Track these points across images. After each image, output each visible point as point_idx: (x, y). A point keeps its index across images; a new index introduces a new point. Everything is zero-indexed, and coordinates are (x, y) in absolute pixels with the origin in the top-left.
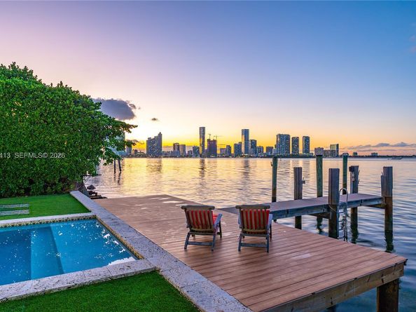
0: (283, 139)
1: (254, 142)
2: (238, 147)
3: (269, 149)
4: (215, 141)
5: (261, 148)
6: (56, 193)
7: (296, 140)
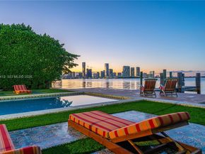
0: (126, 69)
1: (111, 70)
2: (103, 73)
3: (119, 74)
4: (91, 70)
5: (115, 73)
6: (43, 88)
7: (133, 69)
